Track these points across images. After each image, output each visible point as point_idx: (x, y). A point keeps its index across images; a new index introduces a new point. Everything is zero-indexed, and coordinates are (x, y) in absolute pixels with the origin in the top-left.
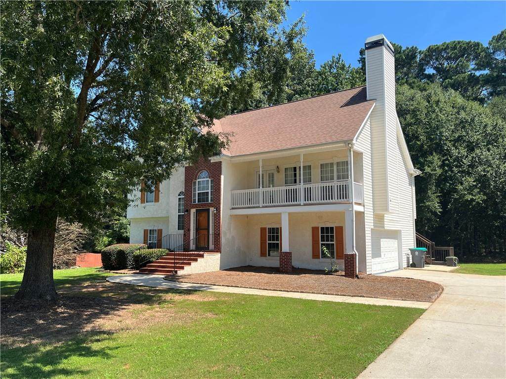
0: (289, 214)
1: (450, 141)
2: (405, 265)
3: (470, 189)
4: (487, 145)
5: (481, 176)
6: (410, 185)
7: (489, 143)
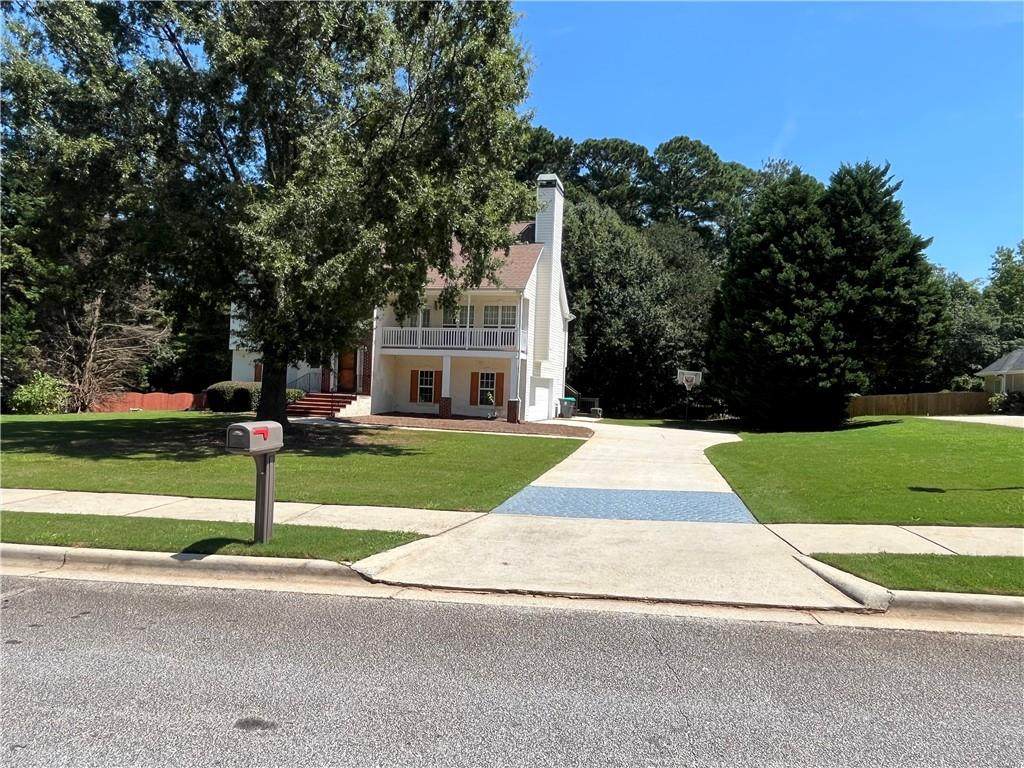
0: (452, 357)
1: (602, 274)
2: (554, 415)
3: (618, 334)
4: (641, 283)
5: (630, 319)
6: (564, 330)
7: (642, 281)
